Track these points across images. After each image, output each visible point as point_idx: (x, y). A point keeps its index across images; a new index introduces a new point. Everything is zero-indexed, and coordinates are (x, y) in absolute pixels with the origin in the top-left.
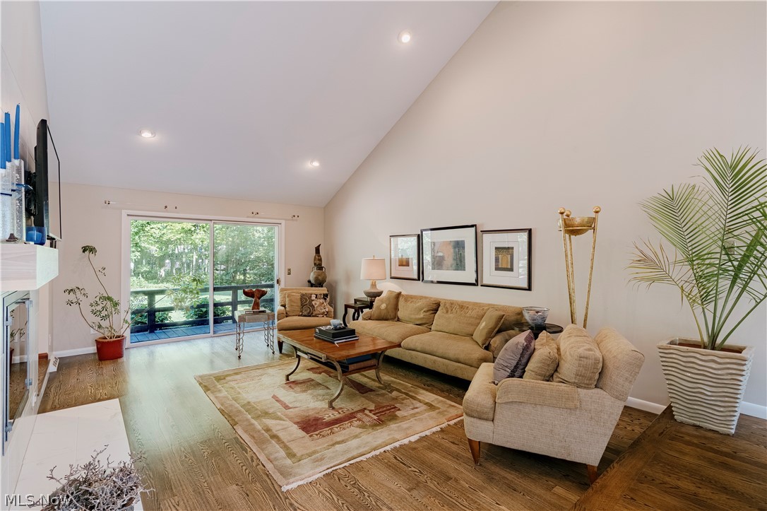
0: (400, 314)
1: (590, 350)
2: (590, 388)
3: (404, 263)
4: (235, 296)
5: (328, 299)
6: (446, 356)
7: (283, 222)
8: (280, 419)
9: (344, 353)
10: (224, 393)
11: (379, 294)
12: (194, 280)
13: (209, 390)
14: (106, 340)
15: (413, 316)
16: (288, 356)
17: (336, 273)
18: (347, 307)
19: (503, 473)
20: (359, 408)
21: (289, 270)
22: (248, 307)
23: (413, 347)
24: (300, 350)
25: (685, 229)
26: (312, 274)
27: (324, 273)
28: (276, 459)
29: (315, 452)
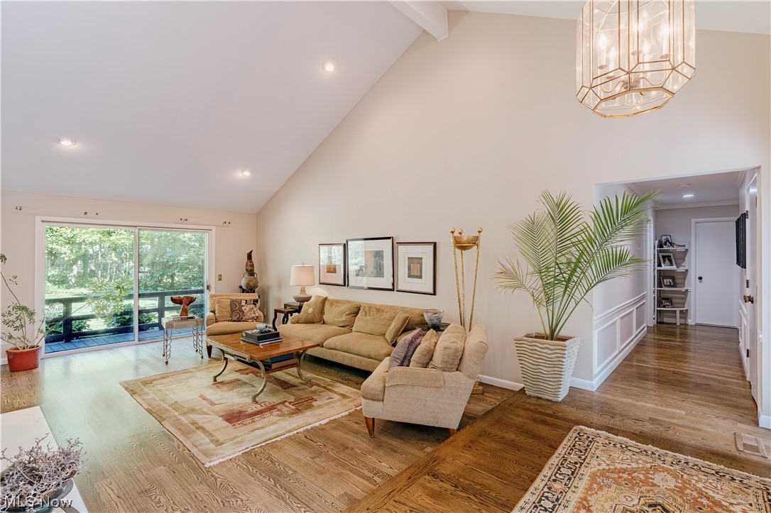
0: (325, 318)
1: (453, 342)
2: (452, 371)
3: (332, 270)
4: (162, 302)
5: (258, 305)
6: (361, 353)
7: (214, 229)
8: (206, 414)
9: (267, 353)
10: (151, 395)
11: (308, 299)
12: (118, 288)
13: (136, 393)
14: (19, 351)
15: (336, 319)
16: (217, 359)
17: (268, 279)
18: (276, 311)
19: (390, 441)
20: (280, 401)
21: (220, 276)
22: (176, 314)
23: (333, 347)
24: (227, 353)
25: (539, 247)
26: (243, 280)
27: (256, 279)
28: (201, 445)
29: (235, 437)
